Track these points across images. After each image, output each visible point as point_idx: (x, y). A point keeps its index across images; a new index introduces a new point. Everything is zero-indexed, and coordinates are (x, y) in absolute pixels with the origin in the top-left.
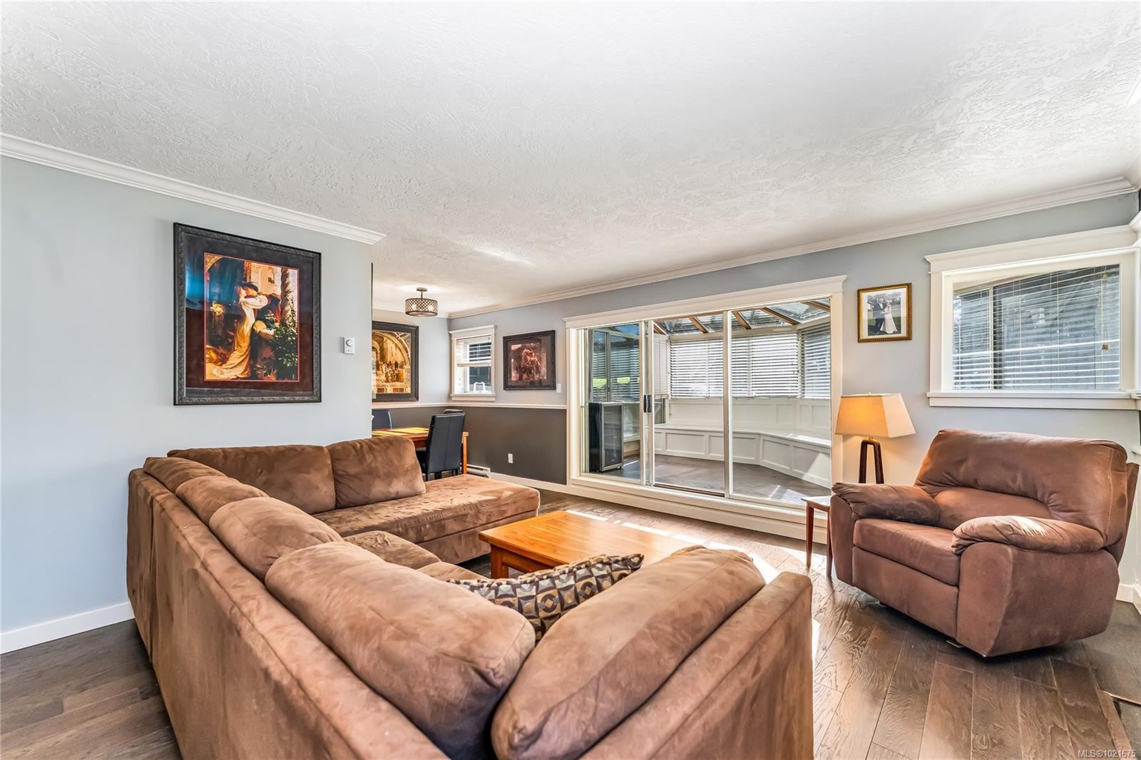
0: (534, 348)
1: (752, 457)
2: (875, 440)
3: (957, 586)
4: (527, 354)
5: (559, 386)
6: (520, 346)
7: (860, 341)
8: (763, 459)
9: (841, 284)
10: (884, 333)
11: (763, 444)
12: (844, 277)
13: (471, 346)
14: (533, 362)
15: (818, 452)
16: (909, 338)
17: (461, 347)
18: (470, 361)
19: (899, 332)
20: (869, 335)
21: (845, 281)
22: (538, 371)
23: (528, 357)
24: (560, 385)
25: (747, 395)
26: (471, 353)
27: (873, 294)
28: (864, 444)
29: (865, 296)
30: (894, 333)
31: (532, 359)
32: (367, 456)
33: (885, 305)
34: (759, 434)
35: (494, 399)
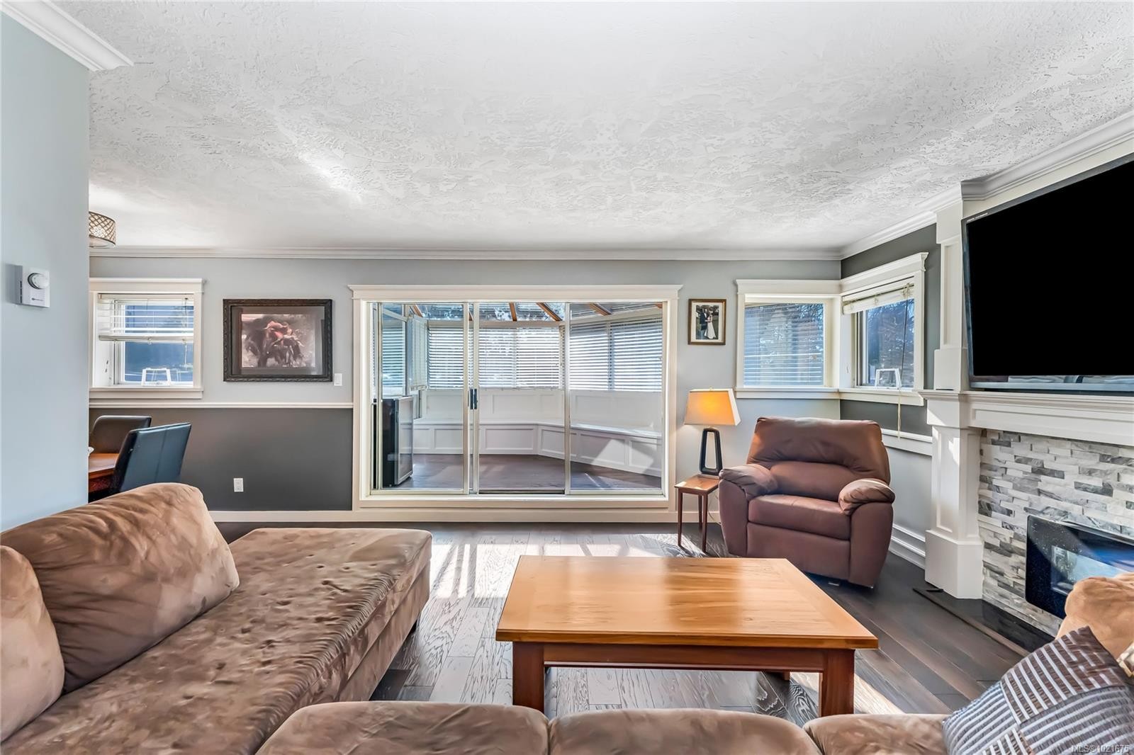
0: (290, 322)
1: (530, 447)
2: (715, 428)
3: (849, 539)
4: (276, 329)
5: (338, 378)
6: (260, 316)
7: (690, 342)
8: (542, 448)
9: (677, 292)
10: (707, 338)
11: (542, 434)
12: (680, 287)
13: (128, 307)
14: (287, 342)
15: (610, 438)
16: (723, 344)
17: (108, 306)
18: (126, 332)
19: (717, 338)
20: (697, 339)
21: (679, 291)
22: (297, 353)
23: (280, 335)
24: (341, 375)
25: (512, 386)
26: (127, 320)
27: (701, 304)
28: (705, 432)
29: (694, 305)
30: (714, 338)
31: (286, 336)
32: (133, 540)
33: (708, 315)
34: (537, 425)
35: (199, 396)
